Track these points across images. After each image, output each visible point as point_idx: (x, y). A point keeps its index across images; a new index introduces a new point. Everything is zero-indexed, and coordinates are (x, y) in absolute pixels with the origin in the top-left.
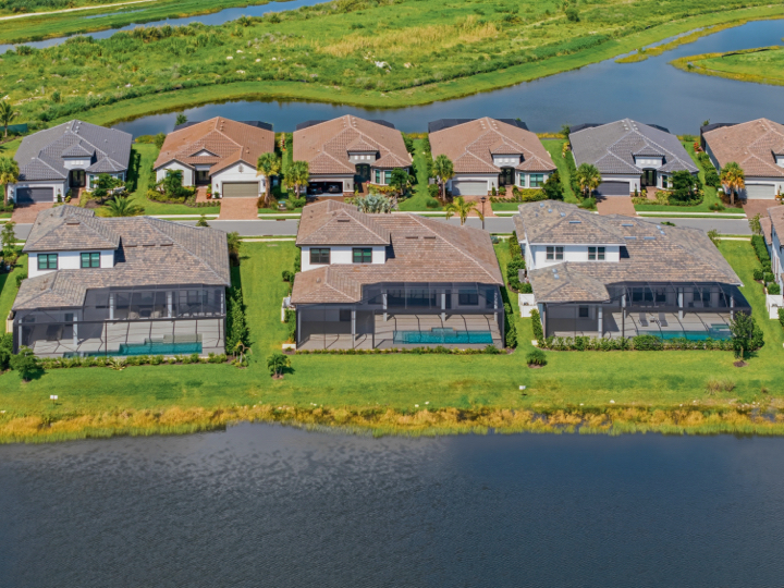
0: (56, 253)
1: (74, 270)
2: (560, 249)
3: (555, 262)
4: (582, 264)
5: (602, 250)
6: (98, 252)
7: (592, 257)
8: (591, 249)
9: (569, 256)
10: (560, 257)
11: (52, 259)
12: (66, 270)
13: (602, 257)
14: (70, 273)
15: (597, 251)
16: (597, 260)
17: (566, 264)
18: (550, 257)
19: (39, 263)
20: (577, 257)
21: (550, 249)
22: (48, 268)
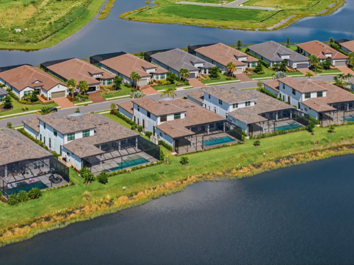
0: (74, 133)
1: (81, 139)
2: (237, 104)
3: (236, 109)
4: (243, 108)
5: (249, 102)
6: (89, 130)
7: (246, 105)
8: (246, 103)
9: (240, 106)
10: (237, 107)
11: (73, 136)
12: (78, 139)
13: (249, 105)
14: (80, 140)
15: (248, 103)
16: (248, 106)
17: (239, 109)
18: (234, 107)
19: (68, 138)
20: (242, 106)
21: (234, 105)
22: (71, 139)
